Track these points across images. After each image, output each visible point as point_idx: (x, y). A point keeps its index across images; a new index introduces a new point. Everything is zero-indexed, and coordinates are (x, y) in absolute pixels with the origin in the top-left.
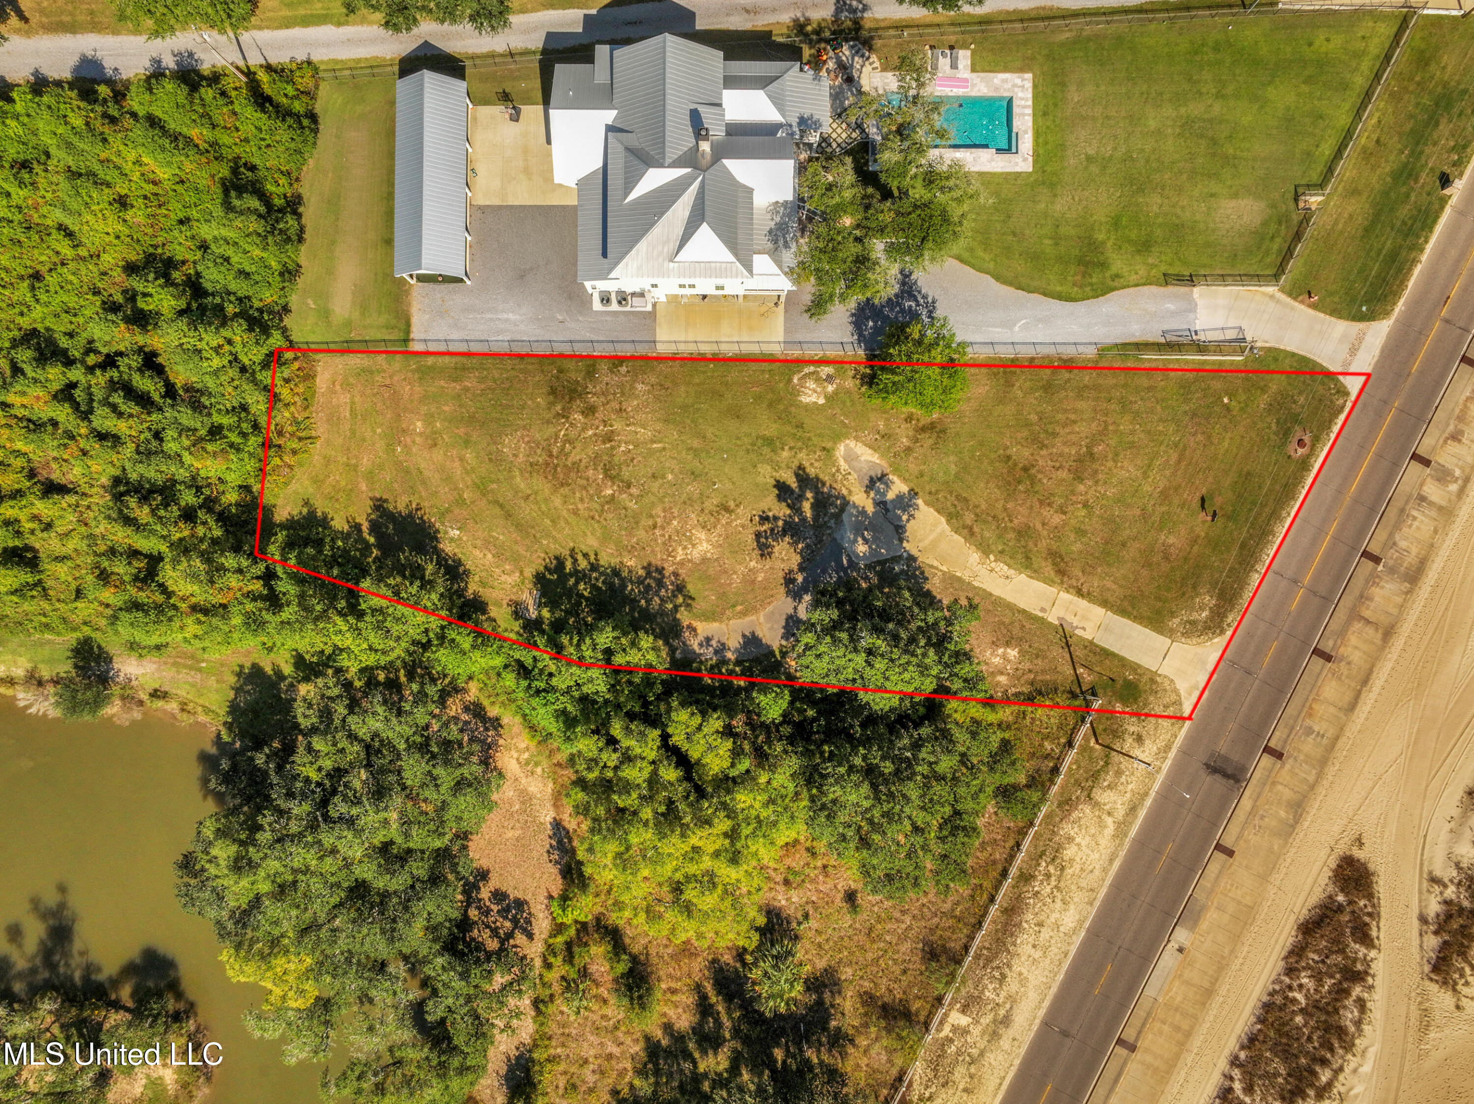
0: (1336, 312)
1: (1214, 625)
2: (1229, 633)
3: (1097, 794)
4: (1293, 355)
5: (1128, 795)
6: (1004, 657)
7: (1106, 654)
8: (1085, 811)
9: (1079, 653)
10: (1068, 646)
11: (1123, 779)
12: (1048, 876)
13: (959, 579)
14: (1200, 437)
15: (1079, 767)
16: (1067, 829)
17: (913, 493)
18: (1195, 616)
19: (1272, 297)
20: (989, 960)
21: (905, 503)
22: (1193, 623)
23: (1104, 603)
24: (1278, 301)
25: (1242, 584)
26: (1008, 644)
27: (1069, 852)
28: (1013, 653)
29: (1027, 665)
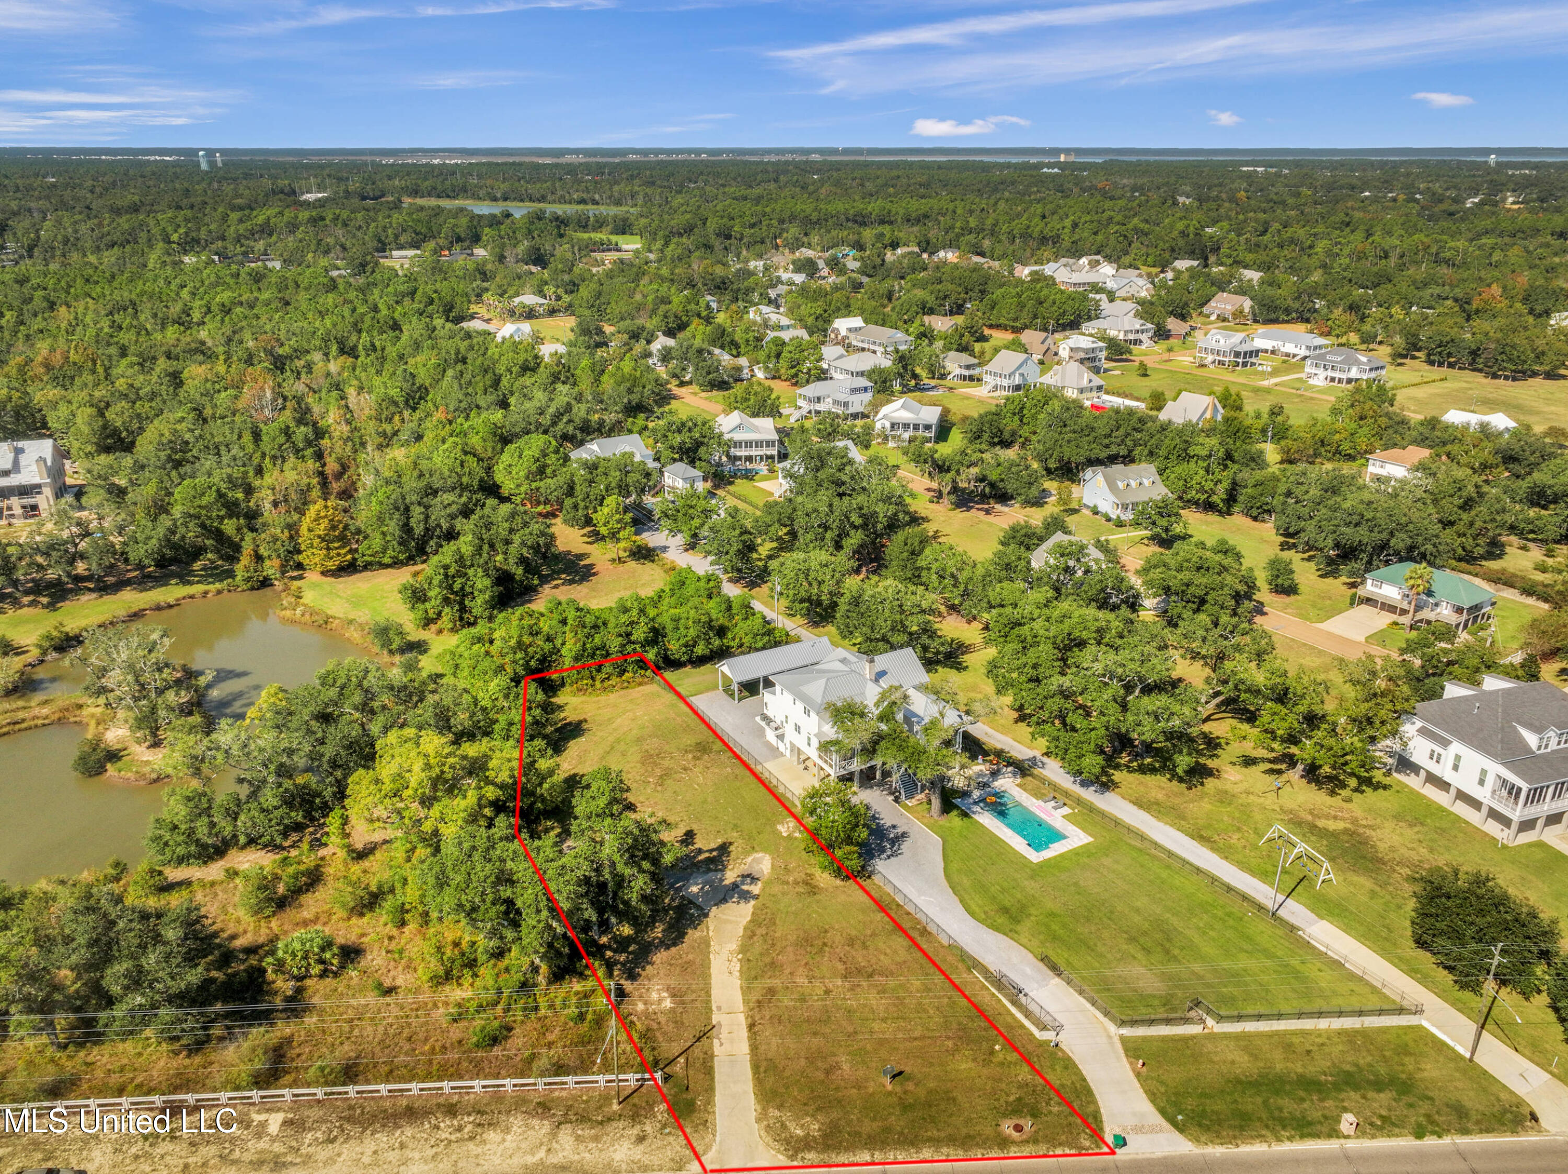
0: (1153, 1096)
1: (796, 1146)
2: (795, 1163)
3: (566, 1130)
4: (1084, 1080)
5: (576, 1157)
6: (660, 1001)
7: (709, 1071)
8: (542, 1127)
9: (697, 1051)
10: (699, 1040)
11: (591, 1145)
12: (460, 1129)
13: (708, 946)
14: (950, 1044)
15: (586, 1102)
16: (517, 1122)
17: (756, 897)
18: (791, 1126)
19: (1110, 1037)
20: (349, 1119)
21: (746, 896)
22: (784, 1127)
23: (754, 1048)
24: (1112, 1044)
25: (851, 1148)
26: (673, 996)
27: (492, 1136)
28: (668, 1004)
29: (662, 1019)
